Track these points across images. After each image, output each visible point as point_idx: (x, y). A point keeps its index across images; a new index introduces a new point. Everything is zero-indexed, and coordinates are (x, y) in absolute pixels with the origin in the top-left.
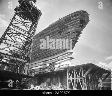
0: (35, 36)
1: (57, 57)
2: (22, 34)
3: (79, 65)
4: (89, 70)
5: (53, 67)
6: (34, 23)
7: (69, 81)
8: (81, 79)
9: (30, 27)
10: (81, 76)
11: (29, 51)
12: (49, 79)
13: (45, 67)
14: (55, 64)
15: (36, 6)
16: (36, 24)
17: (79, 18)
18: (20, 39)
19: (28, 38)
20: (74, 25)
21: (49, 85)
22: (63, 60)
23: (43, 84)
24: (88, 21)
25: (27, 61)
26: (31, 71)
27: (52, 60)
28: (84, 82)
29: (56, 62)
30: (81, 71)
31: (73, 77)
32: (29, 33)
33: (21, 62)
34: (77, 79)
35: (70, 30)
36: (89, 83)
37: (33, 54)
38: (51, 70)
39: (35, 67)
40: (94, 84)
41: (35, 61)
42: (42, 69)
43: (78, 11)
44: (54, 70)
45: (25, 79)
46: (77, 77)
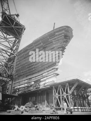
0: (19, 52)
1: (42, 74)
2: (5, 51)
3: (65, 81)
4: (75, 86)
5: (38, 85)
6: (18, 39)
7: (55, 99)
8: (67, 96)
9: (13, 43)
10: (67, 92)
11: (12, 68)
12: (34, 98)
13: (30, 86)
14: (40, 82)
15: (19, 21)
16: (20, 40)
17: (63, 33)
18: (3, 56)
19: (11, 55)
20: (58, 40)
21: (34, 104)
22: (48, 77)
23: (28, 103)
24: (72, 36)
25: (10, 79)
26: (15, 91)
27: (36, 77)
28: (71, 98)
29: (42, 80)
30: (67, 87)
31: (59, 94)
32: (11, 49)
33: (3, 80)
34: (63, 96)
35: (54, 46)
36: (75, 99)
37: (16, 72)
38: (36, 89)
39: (19, 86)
40: (80, 100)
41: (18, 79)
42: (26, 88)
43: (62, 27)
44: (40, 88)
45: (9, 99)
46: (63, 93)
